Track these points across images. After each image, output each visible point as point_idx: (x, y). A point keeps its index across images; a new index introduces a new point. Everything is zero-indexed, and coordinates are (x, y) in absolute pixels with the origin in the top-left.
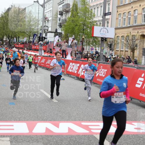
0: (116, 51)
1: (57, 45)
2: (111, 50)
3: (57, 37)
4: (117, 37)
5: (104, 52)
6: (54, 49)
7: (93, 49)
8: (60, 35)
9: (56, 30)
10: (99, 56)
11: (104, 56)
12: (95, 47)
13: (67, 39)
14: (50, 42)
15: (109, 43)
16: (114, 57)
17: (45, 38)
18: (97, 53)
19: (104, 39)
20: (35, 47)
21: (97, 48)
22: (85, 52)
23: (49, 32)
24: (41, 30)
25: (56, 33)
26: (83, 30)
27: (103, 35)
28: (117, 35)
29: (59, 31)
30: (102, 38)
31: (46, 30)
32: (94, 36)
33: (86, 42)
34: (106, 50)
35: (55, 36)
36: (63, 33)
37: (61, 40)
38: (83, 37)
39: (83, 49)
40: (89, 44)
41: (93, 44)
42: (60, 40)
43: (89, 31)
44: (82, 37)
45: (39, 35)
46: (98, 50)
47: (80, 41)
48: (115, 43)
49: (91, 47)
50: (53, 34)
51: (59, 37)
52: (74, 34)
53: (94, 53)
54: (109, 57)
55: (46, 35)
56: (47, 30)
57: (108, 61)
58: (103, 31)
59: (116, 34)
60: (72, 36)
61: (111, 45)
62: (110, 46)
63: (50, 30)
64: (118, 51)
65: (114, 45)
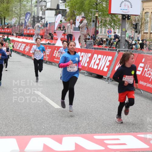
0: (144, 33)
1: (60, 28)
2: (136, 32)
3: (60, 15)
4: (146, 13)
5: (127, 35)
6: (55, 33)
7: (111, 32)
8: (63, 12)
9: (58, 6)
10: (119, 41)
11: (126, 41)
12: (114, 29)
13: (74, 18)
14: (50, 23)
15: (134, 23)
16: (141, 42)
17: (42, 18)
18: (116, 37)
19: (126, 17)
20: (28, 32)
21: (117, 31)
22: (99, 36)
23: (48, 9)
24: (36, 6)
25: (58, 11)
26: (97, 4)
27: (125, 11)
28: (145, 11)
29: (62, 7)
30: (123, 15)
31: (43, 7)
32: (112, 13)
33: (101, 22)
34: (130, 33)
35: (56, 15)
36: (68, 10)
37: (65, 20)
38: (97, 15)
39: (97, 32)
40: (105, 25)
41: (110, 25)
42: (63, 20)
43: (104, 5)
44: (94, 15)
45: (33, 14)
46: (119, 32)
47: (92, 20)
48: (143, 21)
49: (107, 30)
50: (54, 12)
51: (62, 15)
52: (84, 10)
53: (113, 37)
54: (134, 42)
55: (44, 14)
56: (46, 6)
57: (132, 48)
58: (125, 6)
59: (143, 9)
60: (80, 14)
61: (136, 25)
62: (136, 27)
63: (49, 6)
64: (147, 33)
65: (142, 24)
